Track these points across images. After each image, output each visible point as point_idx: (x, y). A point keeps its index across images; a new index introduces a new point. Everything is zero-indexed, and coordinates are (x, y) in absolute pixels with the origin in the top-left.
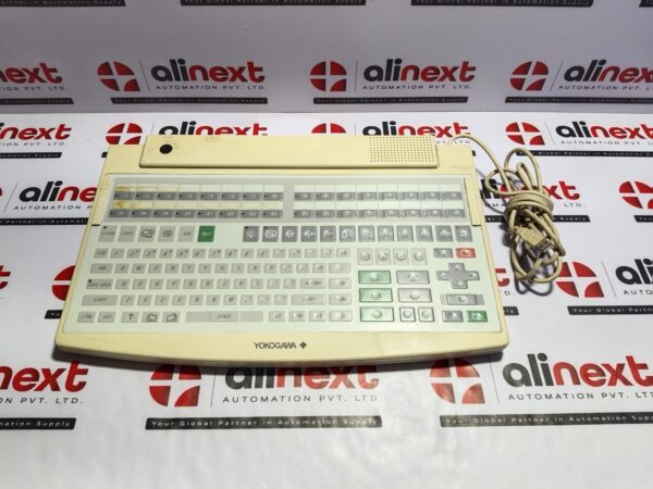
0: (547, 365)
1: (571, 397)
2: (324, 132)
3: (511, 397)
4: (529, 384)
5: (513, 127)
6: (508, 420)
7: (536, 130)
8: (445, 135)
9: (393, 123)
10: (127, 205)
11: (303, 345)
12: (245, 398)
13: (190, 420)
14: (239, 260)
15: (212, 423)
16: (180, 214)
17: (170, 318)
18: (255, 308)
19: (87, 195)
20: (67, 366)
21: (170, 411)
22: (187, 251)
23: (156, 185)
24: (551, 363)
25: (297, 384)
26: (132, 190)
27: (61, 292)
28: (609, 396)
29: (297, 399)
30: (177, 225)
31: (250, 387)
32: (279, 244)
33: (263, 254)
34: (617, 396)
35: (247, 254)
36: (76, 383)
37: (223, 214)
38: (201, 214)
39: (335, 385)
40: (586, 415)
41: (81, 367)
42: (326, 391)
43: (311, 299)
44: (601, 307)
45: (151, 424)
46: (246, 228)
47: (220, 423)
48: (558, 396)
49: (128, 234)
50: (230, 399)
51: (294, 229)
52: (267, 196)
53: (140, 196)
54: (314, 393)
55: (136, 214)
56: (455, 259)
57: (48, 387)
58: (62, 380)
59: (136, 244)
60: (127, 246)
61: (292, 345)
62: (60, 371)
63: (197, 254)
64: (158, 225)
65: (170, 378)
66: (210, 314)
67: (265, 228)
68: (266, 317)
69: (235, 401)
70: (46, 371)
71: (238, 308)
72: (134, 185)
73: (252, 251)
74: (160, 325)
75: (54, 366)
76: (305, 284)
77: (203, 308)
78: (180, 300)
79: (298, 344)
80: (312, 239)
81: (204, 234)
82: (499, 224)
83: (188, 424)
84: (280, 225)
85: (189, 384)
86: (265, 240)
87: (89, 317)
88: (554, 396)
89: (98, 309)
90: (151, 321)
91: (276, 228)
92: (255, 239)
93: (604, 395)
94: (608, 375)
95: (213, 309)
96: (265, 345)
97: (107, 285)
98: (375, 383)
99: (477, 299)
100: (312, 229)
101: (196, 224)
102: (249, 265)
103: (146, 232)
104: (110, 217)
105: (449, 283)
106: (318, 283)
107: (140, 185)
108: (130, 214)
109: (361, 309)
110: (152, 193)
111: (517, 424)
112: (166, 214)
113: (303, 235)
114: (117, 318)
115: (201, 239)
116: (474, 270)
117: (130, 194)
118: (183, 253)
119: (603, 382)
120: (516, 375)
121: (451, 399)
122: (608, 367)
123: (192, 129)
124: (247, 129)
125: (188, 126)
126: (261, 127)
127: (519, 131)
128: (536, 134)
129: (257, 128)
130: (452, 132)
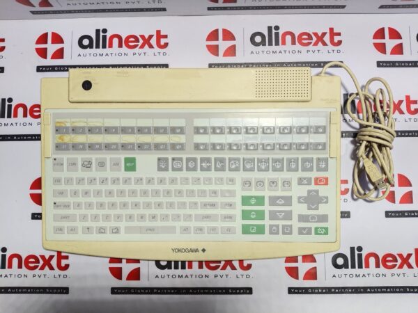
0: (361, 254)
1: (371, 276)
2: (217, 39)
3: (334, 276)
4: (347, 267)
5: (380, 34)
6: (329, 291)
7: (399, 37)
8: (320, 44)
9: (277, 28)
10: (67, 139)
11: (204, 250)
12: (168, 276)
13: (137, 289)
14: (156, 187)
15: (150, 291)
16: (108, 147)
17: (114, 231)
18: (170, 223)
19: (34, 111)
20: (55, 254)
21: (124, 283)
22: (118, 179)
23: (85, 120)
24: (364, 253)
25: (201, 267)
26: (68, 125)
27: (37, 199)
28: (396, 275)
29: (201, 276)
30: (108, 157)
31: (171, 268)
32: (184, 174)
33: (173, 181)
34: (401, 275)
35: (161, 181)
36: (63, 265)
37: (140, 147)
38: (124, 147)
39: (224, 268)
40: (378, 288)
41: (63, 254)
42: (218, 272)
43: (207, 217)
44: (408, 212)
45: (114, 291)
46: (159, 159)
47: (155, 291)
48: (364, 275)
49: (73, 164)
50: (160, 276)
51: (194, 160)
52: (174, 130)
53: (75, 130)
54: (212, 273)
55: (75, 147)
56: (313, 187)
57: (47, 268)
58: (54, 263)
59: (80, 173)
60: (74, 175)
61: (197, 251)
62: (51, 257)
63: (126, 181)
64: (94, 157)
65: (121, 263)
66: (140, 227)
67: (173, 159)
68: (178, 230)
69: (163, 277)
70: (43, 257)
71: (158, 223)
72: (68, 120)
73: (165, 179)
74: (108, 235)
75: (47, 254)
76: (205, 205)
77: (135, 224)
78: (119, 217)
79: (200, 249)
80: (209, 169)
81: (128, 165)
82: (351, 139)
83: (136, 291)
84: (184, 157)
86: (174, 169)
87: (60, 230)
88: (361, 275)
89: (66, 224)
90: (102, 233)
91: (181, 159)
92: (166, 169)
93: (393, 275)
94: (399, 261)
95: (142, 224)
96: (179, 250)
97: (67, 206)
98: (249, 266)
99: (324, 218)
100: (208, 160)
101: (122, 156)
102: (164, 191)
103: (86, 163)
104: (56, 150)
105: (306, 205)
106: (213, 205)
107: (73, 120)
108: (71, 147)
109: (243, 225)
110: (83, 128)
111: (335, 293)
112: (97, 146)
113: (201, 166)
114: (80, 230)
115: (127, 169)
116: (325, 195)
117: (67, 128)
118: (115, 181)
119: (395, 266)
120: (340, 261)
121: (296, 277)
122: (401, 256)
123: (104, 37)
124: (151, 37)
125: (101, 34)
126: (162, 33)
127: (384, 38)
128: (397, 42)
129: (159, 36)
130: (327, 39)
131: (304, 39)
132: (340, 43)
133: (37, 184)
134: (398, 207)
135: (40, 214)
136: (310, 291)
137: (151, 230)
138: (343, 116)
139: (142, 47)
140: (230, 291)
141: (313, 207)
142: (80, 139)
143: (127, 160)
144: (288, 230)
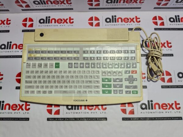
0: (152, 104)
1: (157, 113)
2: (92, 20)
3: (141, 113)
4: (147, 109)
5: (155, 18)
6: (139, 119)
7: (162, 19)
8: (132, 22)
9: (115, 16)
10: (33, 55)
11: (86, 100)
12: (72, 112)
13: (58, 118)
14: (67, 74)
15: (64, 119)
16: (49, 58)
17: (50, 92)
18: (73, 89)
19: (20, 47)
20: (24, 103)
21: (53, 116)
23: (40, 48)
24: (154, 103)
25: (85, 109)
26: (34, 50)
27: (19, 81)
28: (167, 113)
29: (85, 113)
30: (48, 62)
31: (73, 109)
32: (79, 69)
33: (75, 72)
34: (170, 112)
35: (70, 72)
36: (27, 108)
37: (62, 58)
38: (55, 58)
39: (95, 109)
40: (160, 118)
41: (28, 104)
42: (93, 111)
43: (88, 86)
44: (171, 86)
45: (48, 119)
46: (69, 63)
47: (66, 119)
49: (34, 65)
50: (68, 113)
51: (83, 64)
52: (75, 52)
53: (36, 52)
54: (90, 111)
55: (36, 58)
56: (131, 74)
57: (20, 109)
58: (24, 107)
59: (37, 69)
60: (35, 70)
61: (84, 101)
62: (23, 105)
63: (55, 72)
64: (43, 62)
65: (52, 107)
66: (61, 91)
67: (75, 63)
68: (76, 92)
69: (69, 113)
70: (19, 105)
71: (68, 89)
72: (34, 48)
74: (47, 95)
75: (21, 103)
76: (87, 82)
77: (59, 89)
78: (52, 87)
79: (85, 100)
80: (89, 67)
81: (56, 65)
82: (146, 57)
83: (58, 119)
84: (79, 62)
85: (57, 108)
86: (75, 67)
87: (28, 92)
88: (153, 112)
89: (30, 90)
90: (45, 93)
91: (78, 63)
92: (72, 67)
93: (166, 112)
94: (169, 106)
95: (61, 89)
96: (76, 101)
97: (31, 82)
98: (106, 109)
99: (135, 87)
100: (89, 64)
101: (54, 62)
102: (71, 76)
103: (40, 65)
104: (28, 59)
105: (128, 82)
106: (90, 82)
107: (35, 48)
108: (34, 58)
109: (102, 90)
110: (39, 51)
111: (142, 120)
112: (45, 58)
113: (86, 66)
114: (36, 92)
115: (56, 67)
116: (136, 77)
117: (33, 51)
118: (51, 72)
119: (167, 108)
120: (144, 106)
121: (125, 113)
122: (169, 104)
123: (49, 19)
124: (67, 19)
125: (48, 18)
126: (71, 18)
127: (157, 20)
128: (162, 21)
129: (70, 19)
130: (135, 20)
131: (126, 20)
132: (139, 21)
133: (19, 75)
134: (166, 84)
135: (20, 87)
136: (131, 119)
137: (65, 92)
138: (142, 48)
139: (64, 23)
140: (98, 119)
141: (131, 82)
142: (38, 55)
143: (56, 64)
144: (121, 92)
